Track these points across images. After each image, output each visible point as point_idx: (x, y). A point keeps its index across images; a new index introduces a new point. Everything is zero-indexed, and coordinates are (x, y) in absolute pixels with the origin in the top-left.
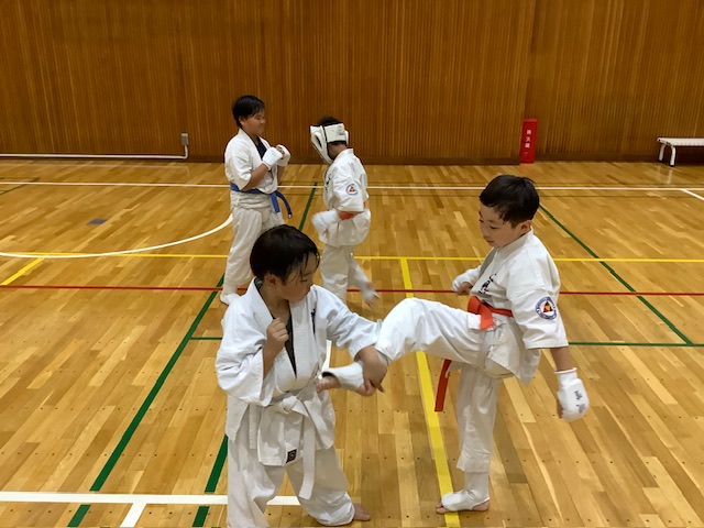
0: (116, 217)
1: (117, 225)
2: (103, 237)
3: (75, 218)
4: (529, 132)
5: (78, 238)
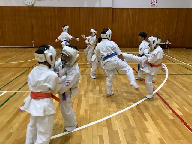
1: (13, 58)
2: (10, 60)
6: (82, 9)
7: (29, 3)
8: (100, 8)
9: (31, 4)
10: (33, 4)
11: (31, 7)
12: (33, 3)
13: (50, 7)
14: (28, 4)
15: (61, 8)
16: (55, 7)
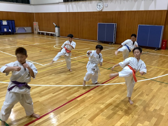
4: (164, 43)
6: (137, 12)
7: (100, 9)
8: (154, 11)
9: (101, 10)
10: (102, 10)
11: (101, 12)
12: (102, 8)
13: (113, 12)
14: (98, 10)
15: (120, 12)
16: (116, 12)
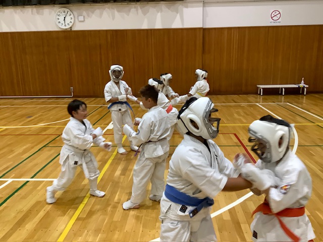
0: (37, 116)
1: (36, 118)
2: (29, 121)
3: (22, 116)
5: (20, 122)
6: (151, 32)
7: (65, 25)
8: (182, 29)
9: (68, 27)
10: (71, 27)
13: (99, 31)
14: (62, 26)
